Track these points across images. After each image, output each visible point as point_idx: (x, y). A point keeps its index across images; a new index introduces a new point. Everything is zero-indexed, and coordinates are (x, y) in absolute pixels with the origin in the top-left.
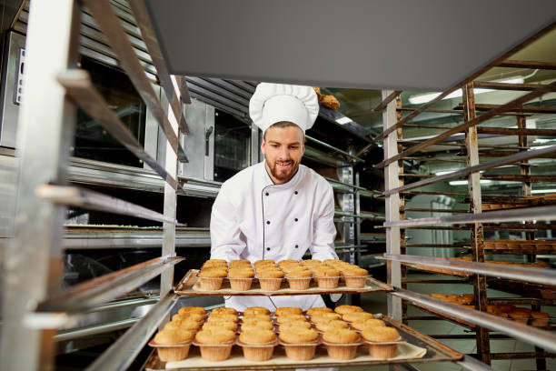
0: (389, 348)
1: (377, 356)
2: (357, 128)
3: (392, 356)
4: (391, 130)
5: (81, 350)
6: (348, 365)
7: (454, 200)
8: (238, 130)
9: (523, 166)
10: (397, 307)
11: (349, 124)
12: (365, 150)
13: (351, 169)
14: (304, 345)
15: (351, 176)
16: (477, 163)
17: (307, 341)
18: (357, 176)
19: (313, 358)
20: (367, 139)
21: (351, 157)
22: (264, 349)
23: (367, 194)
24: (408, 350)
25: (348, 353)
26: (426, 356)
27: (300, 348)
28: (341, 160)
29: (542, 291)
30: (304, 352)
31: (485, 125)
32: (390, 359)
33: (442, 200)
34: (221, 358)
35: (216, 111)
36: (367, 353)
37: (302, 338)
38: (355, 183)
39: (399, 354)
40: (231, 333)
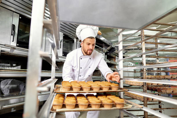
0: (122, 105)
1: (118, 107)
2: (107, 41)
3: (123, 107)
4: (121, 41)
5: (16, 111)
6: (110, 110)
7: (134, 64)
8: (70, 41)
9: (156, 54)
10: (122, 94)
11: (104, 40)
12: (109, 48)
13: (104, 54)
14: (97, 104)
15: (104, 56)
16: (145, 52)
17: (98, 103)
18: (106, 56)
19: (100, 108)
20: (109, 45)
21: (104, 50)
22: (86, 105)
23: (109, 62)
24: (127, 106)
25: (110, 106)
26: (132, 107)
27: (96, 105)
28: (101, 51)
29: (162, 90)
30: (97, 106)
31: (148, 41)
32: (122, 108)
33: (131, 64)
34: (72, 108)
35: (64, 34)
36: (115, 106)
37: (97, 102)
38: (105, 58)
39: (124, 107)
40: (75, 101)
